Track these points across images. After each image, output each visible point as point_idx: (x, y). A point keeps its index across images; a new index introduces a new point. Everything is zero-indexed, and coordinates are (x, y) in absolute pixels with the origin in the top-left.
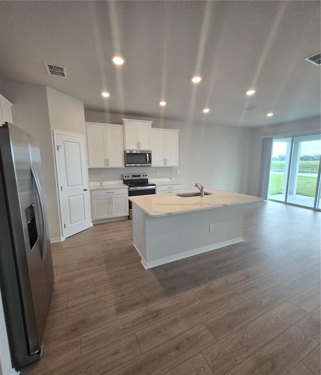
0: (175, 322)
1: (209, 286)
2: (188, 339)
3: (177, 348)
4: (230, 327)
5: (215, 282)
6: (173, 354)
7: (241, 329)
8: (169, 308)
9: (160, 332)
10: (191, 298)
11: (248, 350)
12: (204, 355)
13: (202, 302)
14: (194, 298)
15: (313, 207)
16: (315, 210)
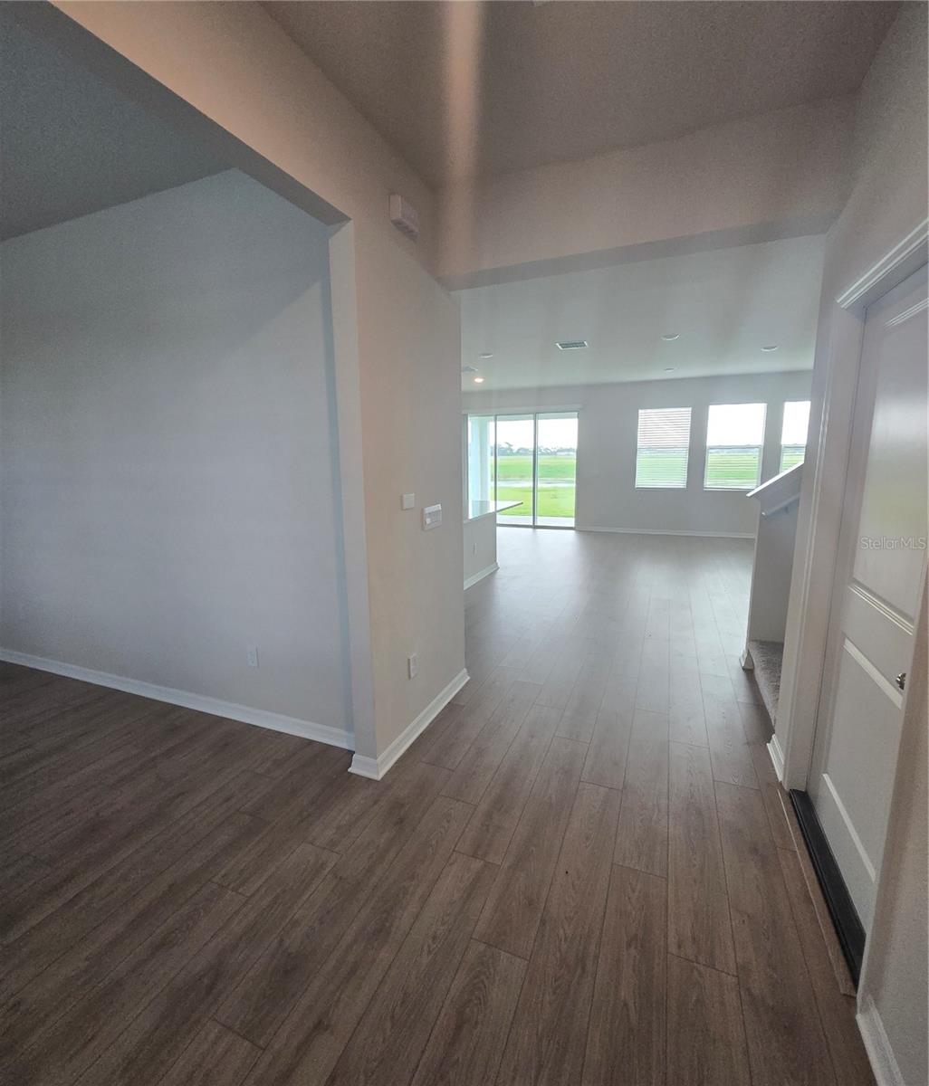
15: (531, 524)
16: (535, 527)
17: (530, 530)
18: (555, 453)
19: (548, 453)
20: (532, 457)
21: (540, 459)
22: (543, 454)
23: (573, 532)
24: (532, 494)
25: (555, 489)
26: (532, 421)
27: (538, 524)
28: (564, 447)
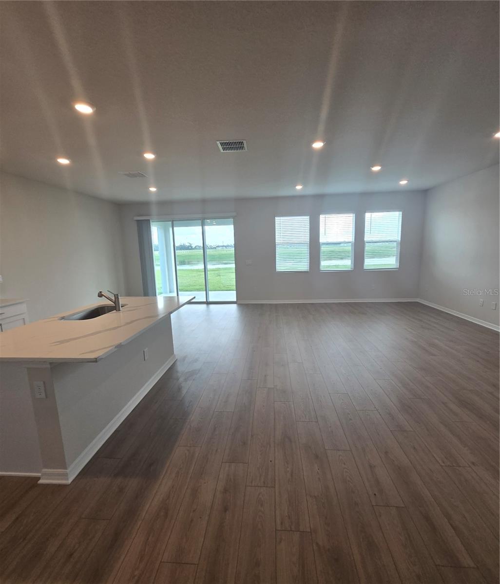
0: (195, 493)
1: (190, 426)
2: (225, 491)
3: (226, 509)
4: (244, 444)
5: (192, 418)
6: (227, 518)
7: (252, 436)
8: (173, 487)
9: (192, 521)
10: (186, 454)
11: (270, 446)
12: (250, 485)
13: (201, 447)
14: (188, 450)
15: (205, 301)
16: (208, 303)
17: (204, 306)
18: (215, 248)
19: (211, 248)
20: (202, 251)
21: (208, 252)
22: (209, 249)
23: (235, 306)
24: (204, 273)
25: (219, 269)
26: (201, 227)
27: (211, 299)
28: (220, 245)
